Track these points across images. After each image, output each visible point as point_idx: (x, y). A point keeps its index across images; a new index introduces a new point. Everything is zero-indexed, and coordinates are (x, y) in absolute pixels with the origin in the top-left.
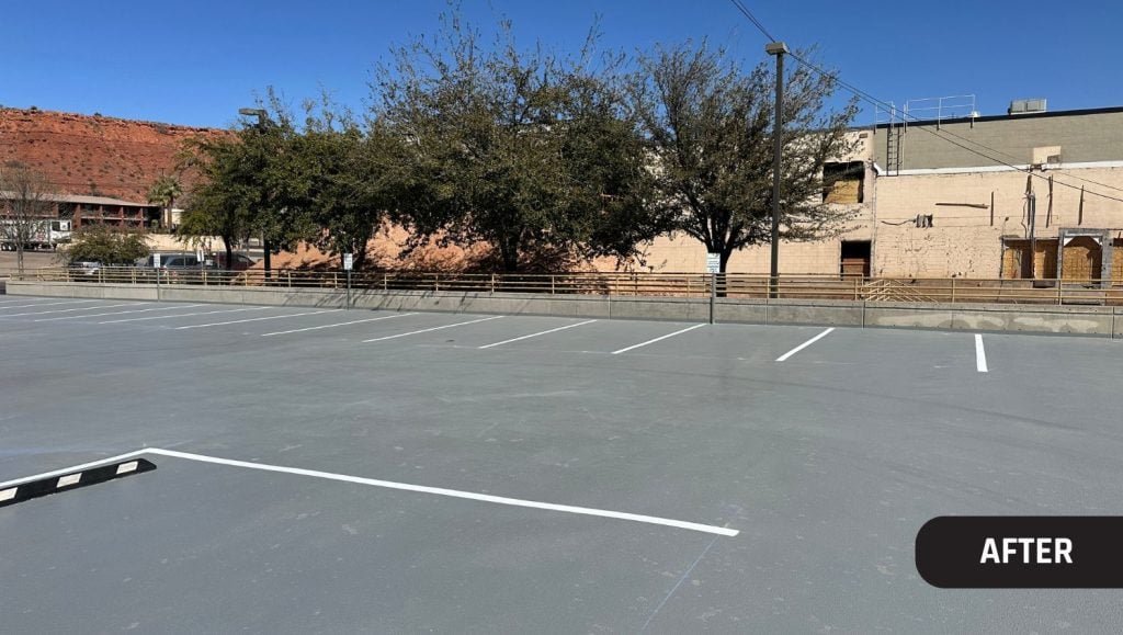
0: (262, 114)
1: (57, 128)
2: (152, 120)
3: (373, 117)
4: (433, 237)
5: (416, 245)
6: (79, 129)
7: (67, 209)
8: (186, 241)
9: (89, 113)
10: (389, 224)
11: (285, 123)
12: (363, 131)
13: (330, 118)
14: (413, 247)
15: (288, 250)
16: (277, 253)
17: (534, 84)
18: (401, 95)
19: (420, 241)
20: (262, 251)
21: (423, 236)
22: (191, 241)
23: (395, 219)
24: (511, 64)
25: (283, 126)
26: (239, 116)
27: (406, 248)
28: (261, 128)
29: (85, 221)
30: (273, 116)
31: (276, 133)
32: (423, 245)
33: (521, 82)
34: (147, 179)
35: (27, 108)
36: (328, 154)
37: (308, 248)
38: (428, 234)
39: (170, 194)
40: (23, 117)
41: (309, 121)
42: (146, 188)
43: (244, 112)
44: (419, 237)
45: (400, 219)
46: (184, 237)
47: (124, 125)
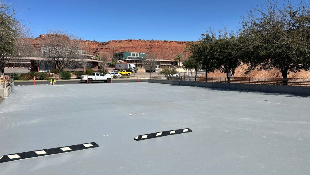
0: (207, 35)
1: (156, 44)
3: (240, 32)
4: (257, 67)
5: (251, 70)
6: (161, 43)
7: (158, 63)
9: (163, 40)
10: (242, 63)
11: (213, 36)
12: (236, 36)
13: (226, 34)
14: (250, 70)
15: (212, 72)
16: (209, 73)
17: (297, 15)
18: (250, 25)
19: (252, 68)
20: (205, 72)
21: (253, 67)
22: (187, 69)
23: (244, 62)
24: (289, 10)
25: (213, 38)
26: (202, 36)
27: (248, 70)
28: (207, 38)
29: (162, 66)
30: (211, 35)
31: (211, 39)
32: (253, 69)
33: (293, 15)
34: (174, 55)
35: (151, 40)
36: (224, 45)
37: (217, 71)
38: (255, 66)
39: (179, 58)
40: (150, 42)
41: (220, 36)
42: (174, 57)
43: (203, 35)
44: (252, 67)
45: (246, 62)
46: (186, 69)
47: (170, 42)
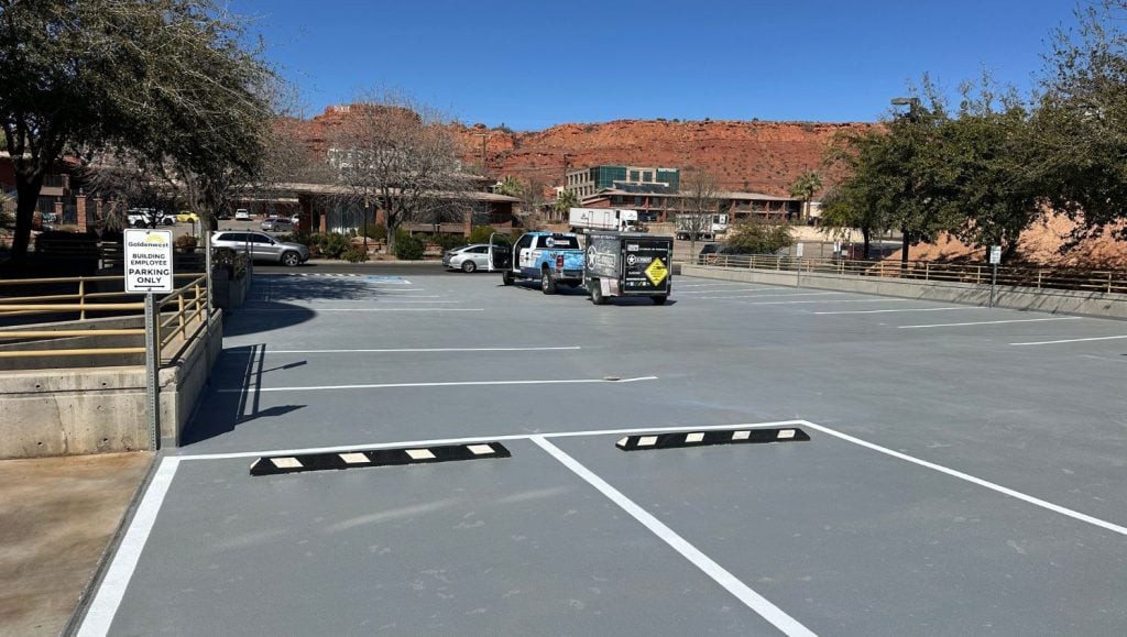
0: (914, 103)
1: (723, 134)
2: (799, 120)
3: (1043, 91)
4: (1108, 228)
5: (1084, 237)
6: (740, 133)
7: (725, 205)
8: (828, 232)
9: (749, 119)
10: (1050, 213)
11: (938, 109)
12: (1027, 108)
13: (989, 98)
14: (1080, 239)
15: (928, 242)
16: (916, 244)
18: (1083, 63)
19: (1090, 232)
20: (901, 243)
21: (1096, 226)
22: (832, 232)
23: (1058, 206)
25: (935, 113)
26: (891, 107)
27: (1070, 241)
28: (912, 117)
29: (739, 216)
30: (927, 104)
31: (927, 120)
32: (1094, 236)
34: (791, 176)
35: (702, 119)
36: (984, 138)
37: (949, 239)
38: (1102, 224)
39: (810, 188)
40: (699, 128)
41: (964, 104)
42: (789, 184)
43: (896, 103)
44: (1089, 227)
45: (1064, 207)
46: (826, 228)
47: (776, 127)
